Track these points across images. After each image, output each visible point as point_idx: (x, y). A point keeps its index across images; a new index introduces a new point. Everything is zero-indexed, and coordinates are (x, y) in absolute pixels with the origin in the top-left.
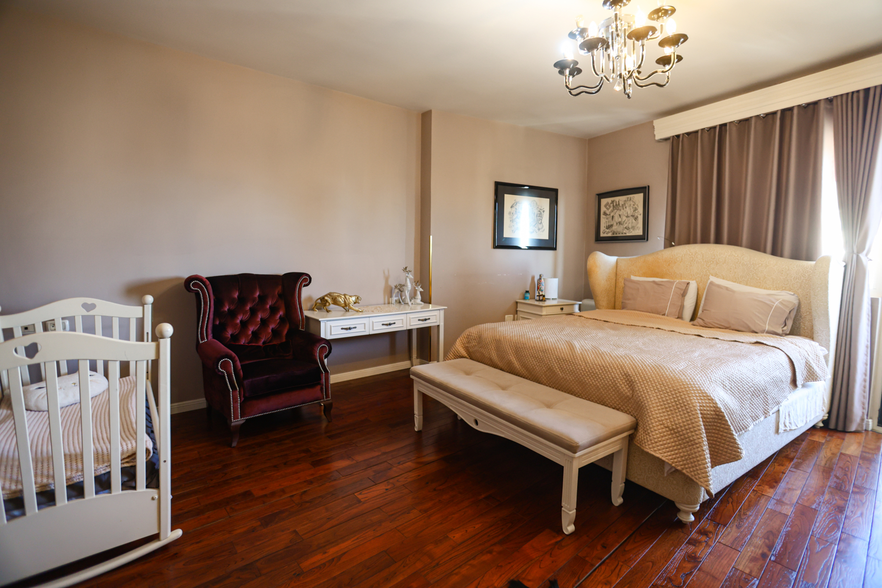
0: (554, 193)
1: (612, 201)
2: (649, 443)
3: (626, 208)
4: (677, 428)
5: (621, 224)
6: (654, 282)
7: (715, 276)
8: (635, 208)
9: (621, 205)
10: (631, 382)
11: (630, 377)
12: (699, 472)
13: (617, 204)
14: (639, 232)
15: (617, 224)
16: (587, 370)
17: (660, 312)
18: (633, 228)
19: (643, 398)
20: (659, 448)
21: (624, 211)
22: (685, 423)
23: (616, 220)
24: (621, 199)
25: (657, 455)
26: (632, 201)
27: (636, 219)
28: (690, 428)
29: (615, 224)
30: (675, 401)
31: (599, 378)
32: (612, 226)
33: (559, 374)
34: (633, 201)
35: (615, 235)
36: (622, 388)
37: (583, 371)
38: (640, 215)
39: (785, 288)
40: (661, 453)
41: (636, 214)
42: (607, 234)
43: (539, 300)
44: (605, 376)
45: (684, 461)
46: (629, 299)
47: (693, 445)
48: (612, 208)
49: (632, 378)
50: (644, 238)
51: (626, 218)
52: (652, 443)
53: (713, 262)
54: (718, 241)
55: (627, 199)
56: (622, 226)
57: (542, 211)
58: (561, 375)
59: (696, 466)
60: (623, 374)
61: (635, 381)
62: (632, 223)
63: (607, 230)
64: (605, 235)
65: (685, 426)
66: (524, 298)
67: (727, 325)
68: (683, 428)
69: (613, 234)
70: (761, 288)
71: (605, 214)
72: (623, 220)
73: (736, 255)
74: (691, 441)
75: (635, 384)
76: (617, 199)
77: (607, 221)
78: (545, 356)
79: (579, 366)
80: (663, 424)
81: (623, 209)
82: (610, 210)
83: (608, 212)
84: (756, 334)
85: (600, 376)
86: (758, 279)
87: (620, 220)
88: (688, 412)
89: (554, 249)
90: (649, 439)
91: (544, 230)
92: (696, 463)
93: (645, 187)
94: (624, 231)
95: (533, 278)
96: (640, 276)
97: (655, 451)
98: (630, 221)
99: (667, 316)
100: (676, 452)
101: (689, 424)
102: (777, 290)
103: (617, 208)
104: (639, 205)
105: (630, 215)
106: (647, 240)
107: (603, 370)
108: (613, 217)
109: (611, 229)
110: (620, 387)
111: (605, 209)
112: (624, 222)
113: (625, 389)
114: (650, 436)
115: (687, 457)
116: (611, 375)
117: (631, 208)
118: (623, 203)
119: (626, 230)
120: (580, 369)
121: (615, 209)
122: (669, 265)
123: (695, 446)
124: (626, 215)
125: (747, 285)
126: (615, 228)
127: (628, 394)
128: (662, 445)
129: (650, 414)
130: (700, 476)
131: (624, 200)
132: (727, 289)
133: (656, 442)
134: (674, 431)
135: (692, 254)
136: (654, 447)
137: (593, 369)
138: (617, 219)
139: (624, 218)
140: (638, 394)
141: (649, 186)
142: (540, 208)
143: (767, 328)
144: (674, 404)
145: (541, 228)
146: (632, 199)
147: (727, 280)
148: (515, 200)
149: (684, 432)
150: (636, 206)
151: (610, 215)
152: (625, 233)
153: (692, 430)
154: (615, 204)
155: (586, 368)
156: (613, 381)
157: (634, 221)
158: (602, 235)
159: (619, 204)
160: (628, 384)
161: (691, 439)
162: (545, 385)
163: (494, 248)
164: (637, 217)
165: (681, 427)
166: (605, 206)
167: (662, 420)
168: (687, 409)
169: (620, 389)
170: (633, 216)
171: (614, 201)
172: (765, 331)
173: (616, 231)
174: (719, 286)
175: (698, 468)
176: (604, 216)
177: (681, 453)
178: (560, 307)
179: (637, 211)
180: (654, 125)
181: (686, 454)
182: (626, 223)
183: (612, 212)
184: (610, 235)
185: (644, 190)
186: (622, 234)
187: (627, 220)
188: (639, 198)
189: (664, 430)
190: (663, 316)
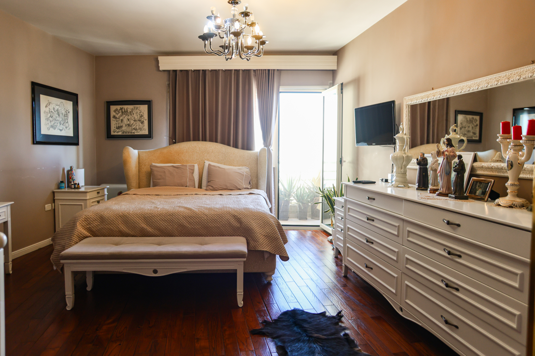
0: (75, 97)
1: (120, 108)
2: (260, 245)
3: (133, 114)
4: (268, 234)
5: (130, 126)
6: (173, 166)
7: (207, 160)
8: (141, 115)
9: (129, 112)
10: (238, 219)
11: (237, 216)
12: (282, 251)
13: (126, 110)
14: (146, 132)
15: (126, 125)
16: (209, 219)
17: (183, 185)
18: (140, 129)
19: (248, 225)
20: (264, 246)
21: (132, 116)
22: (271, 231)
23: (125, 123)
24: (129, 107)
25: (265, 250)
26: (138, 109)
27: (142, 122)
28: (274, 233)
29: (124, 125)
30: (263, 222)
31: (218, 221)
32: (121, 127)
33: (188, 226)
34: (140, 110)
35: (125, 134)
36: (234, 223)
37: (206, 220)
38: (146, 120)
39: (243, 165)
40: (266, 248)
41: (142, 119)
42: (117, 132)
43: (75, 188)
44: (222, 220)
45: (274, 249)
46: (159, 179)
47: (276, 240)
48: (120, 113)
49: (238, 217)
50: (149, 136)
51: (134, 122)
52: (261, 245)
53: (206, 152)
54: (204, 139)
55: (134, 108)
56: (130, 127)
57: (67, 112)
58: (190, 227)
59: (280, 249)
60: (232, 216)
61: (241, 218)
62: (139, 125)
63: (118, 130)
64: (116, 134)
65: (271, 232)
66: (59, 188)
67: (225, 188)
68: (271, 234)
69: (123, 133)
70: (232, 166)
71: (114, 117)
72: (132, 123)
73: (218, 148)
74: (276, 238)
75: (241, 219)
76: (125, 107)
77: (117, 123)
78: (174, 218)
79: (202, 218)
80: (262, 235)
81: (131, 115)
82: (119, 115)
83: (117, 116)
84: (241, 190)
85: (218, 220)
86: (230, 161)
87: (129, 122)
88: (271, 226)
89: (77, 144)
90: (259, 244)
91: (70, 128)
92: (280, 247)
93: (150, 101)
94: (133, 131)
95: (64, 170)
96: (158, 163)
97: (263, 248)
98: (138, 124)
99: (188, 187)
100: (270, 246)
101: (272, 231)
102: (239, 166)
103: (126, 114)
104: (144, 113)
105: (137, 120)
106: (153, 138)
107: (219, 216)
108: (122, 120)
109: (121, 129)
110: (233, 223)
111: (114, 114)
112: (132, 124)
113: (236, 224)
114: (259, 242)
115: (275, 246)
116: (225, 218)
117: (138, 115)
118: (130, 111)
119: (134, 130)
120: (204, 219)
121: (124, 114)
122: (178, 155)
123: (278, 240)
124: (134, 119)
125: (225, 164)
126: (124, 128)
127: (238, 226)
128: (265, 245)
129: (255, 232)
130: (283, 252)
131: (132, 108)
132: (219, 167)
133: (262, 244)
134: (268, 236)
135: (193, 148)
136: (262, 247)
137: (213, 218)
138: (126, 121)
139: (132, 122)
140: (245, 224)
141: (152, 100)
142: (66, 109)
143: (245, 186)
144: (263, 224)
145: (68, 127)
146: (138, 108)
147: (214, 162)
148: (48, 101)
149: (272, 235)
150: (142, 113)
151: (119, 118)
152: (134, 133)
153: (275, 233)
154: (123, 111)
155: (208, 218)
156: (227, 221)
157: (140, 124)
158: (112, 133)
159: (127, 111)
160: (236, 221)
161: (275, 237)
162: (177, 236)
163: (34, 143)
164: (143, 121)
165: (270, 233)
166: (115, 111)
167: (261, 233)
168: (269, 224)
169: (233, 225)
170: (140, 121)
171: (122, 108)
172: (243, 188)
173: (125, 131)
174: (214, 166)
175: (281, 249)
176: (114, 119)
177: (272, 246)
178: (96, 192)
179: (143, 117)
180: (159, 59)
181: (274, 245)
182: (134, 126)
183: (121, 116)
184: (120, 133)
185: (148, 103)
186: (131, 133)
187: (134, 123)
188: (144, 108)
189: (263, 237)
190: (186, 188)
